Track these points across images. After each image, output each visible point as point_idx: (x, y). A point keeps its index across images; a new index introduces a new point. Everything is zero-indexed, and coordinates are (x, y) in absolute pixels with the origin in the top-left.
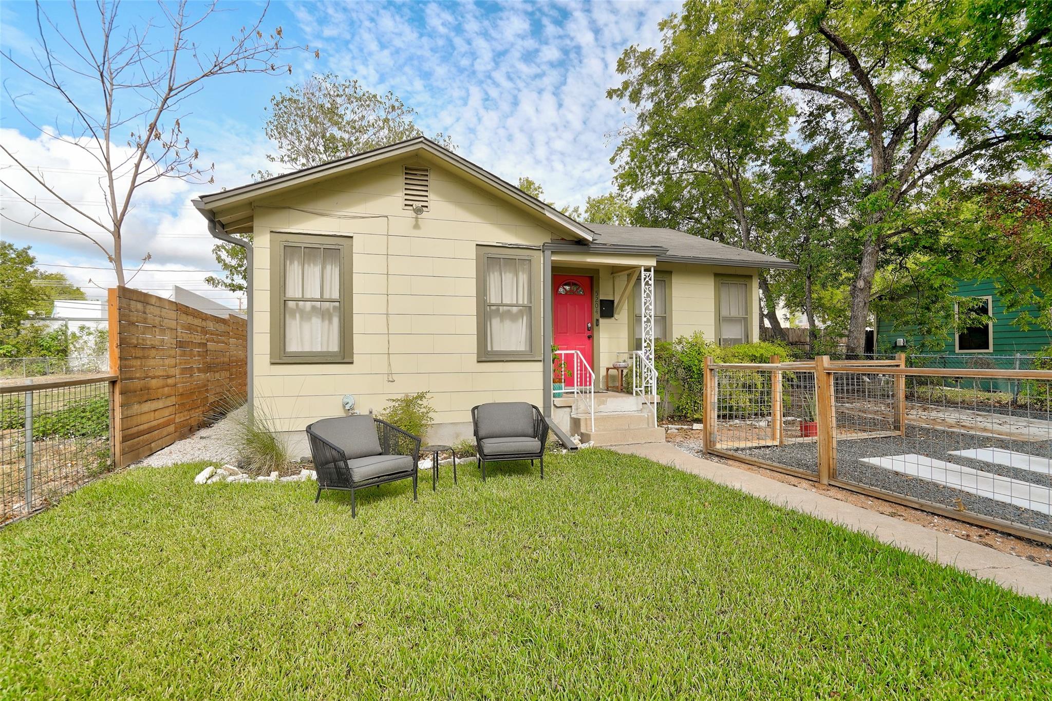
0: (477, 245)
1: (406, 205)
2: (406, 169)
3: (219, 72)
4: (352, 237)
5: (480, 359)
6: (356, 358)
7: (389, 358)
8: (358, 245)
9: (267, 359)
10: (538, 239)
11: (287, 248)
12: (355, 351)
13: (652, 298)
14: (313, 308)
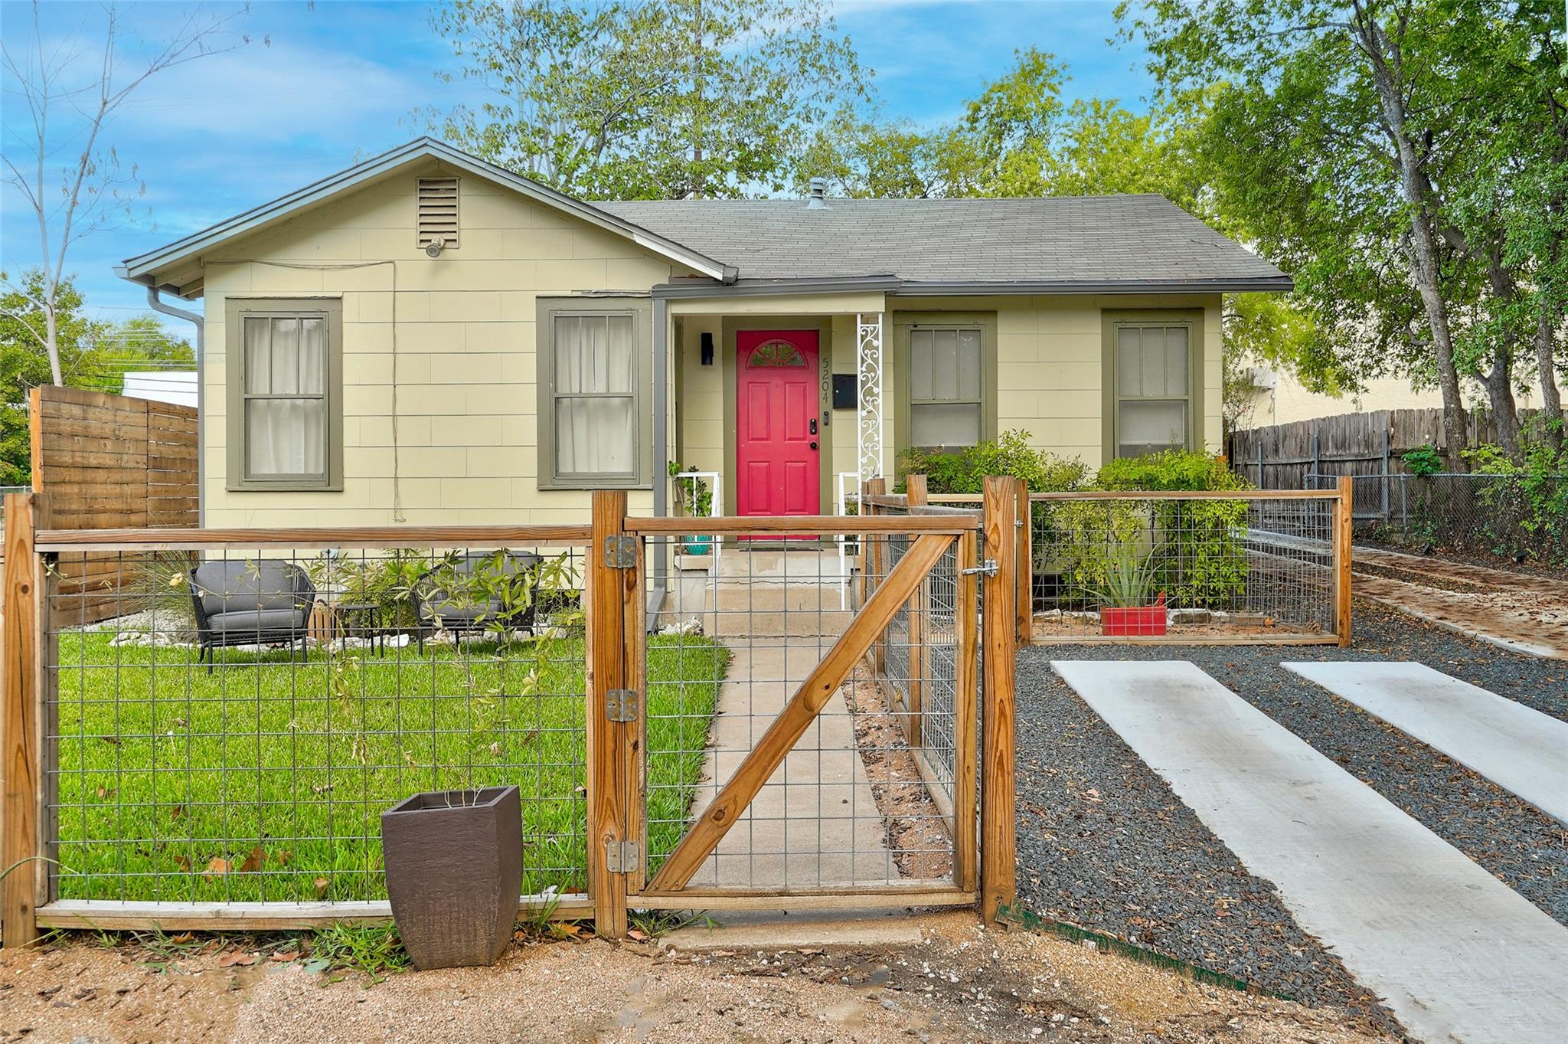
0: (537, 297)
1: (421, 241)
2: (422, 182)
3: (172, 61)
4: (340, 298)
5: (542, 487)
6: (348, 484)
7: (396, 486)
8: (349, 311)
9: (223, 484)
10: (640, 279)
11: (250, 321)
12: (346, 474)
13: (880, 372)
14: (294, 407)
